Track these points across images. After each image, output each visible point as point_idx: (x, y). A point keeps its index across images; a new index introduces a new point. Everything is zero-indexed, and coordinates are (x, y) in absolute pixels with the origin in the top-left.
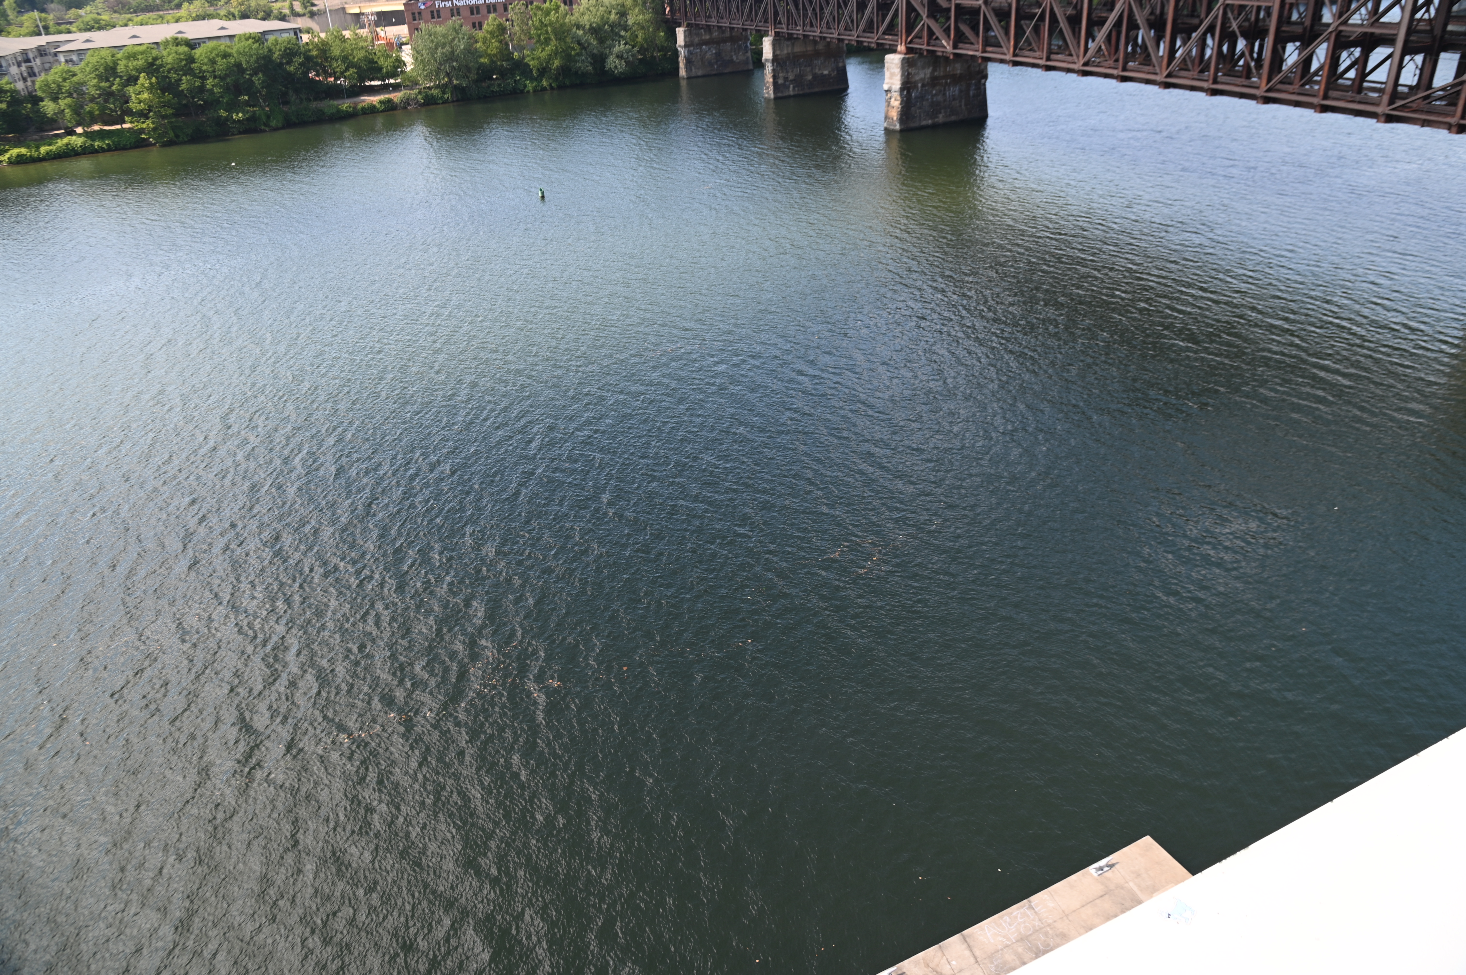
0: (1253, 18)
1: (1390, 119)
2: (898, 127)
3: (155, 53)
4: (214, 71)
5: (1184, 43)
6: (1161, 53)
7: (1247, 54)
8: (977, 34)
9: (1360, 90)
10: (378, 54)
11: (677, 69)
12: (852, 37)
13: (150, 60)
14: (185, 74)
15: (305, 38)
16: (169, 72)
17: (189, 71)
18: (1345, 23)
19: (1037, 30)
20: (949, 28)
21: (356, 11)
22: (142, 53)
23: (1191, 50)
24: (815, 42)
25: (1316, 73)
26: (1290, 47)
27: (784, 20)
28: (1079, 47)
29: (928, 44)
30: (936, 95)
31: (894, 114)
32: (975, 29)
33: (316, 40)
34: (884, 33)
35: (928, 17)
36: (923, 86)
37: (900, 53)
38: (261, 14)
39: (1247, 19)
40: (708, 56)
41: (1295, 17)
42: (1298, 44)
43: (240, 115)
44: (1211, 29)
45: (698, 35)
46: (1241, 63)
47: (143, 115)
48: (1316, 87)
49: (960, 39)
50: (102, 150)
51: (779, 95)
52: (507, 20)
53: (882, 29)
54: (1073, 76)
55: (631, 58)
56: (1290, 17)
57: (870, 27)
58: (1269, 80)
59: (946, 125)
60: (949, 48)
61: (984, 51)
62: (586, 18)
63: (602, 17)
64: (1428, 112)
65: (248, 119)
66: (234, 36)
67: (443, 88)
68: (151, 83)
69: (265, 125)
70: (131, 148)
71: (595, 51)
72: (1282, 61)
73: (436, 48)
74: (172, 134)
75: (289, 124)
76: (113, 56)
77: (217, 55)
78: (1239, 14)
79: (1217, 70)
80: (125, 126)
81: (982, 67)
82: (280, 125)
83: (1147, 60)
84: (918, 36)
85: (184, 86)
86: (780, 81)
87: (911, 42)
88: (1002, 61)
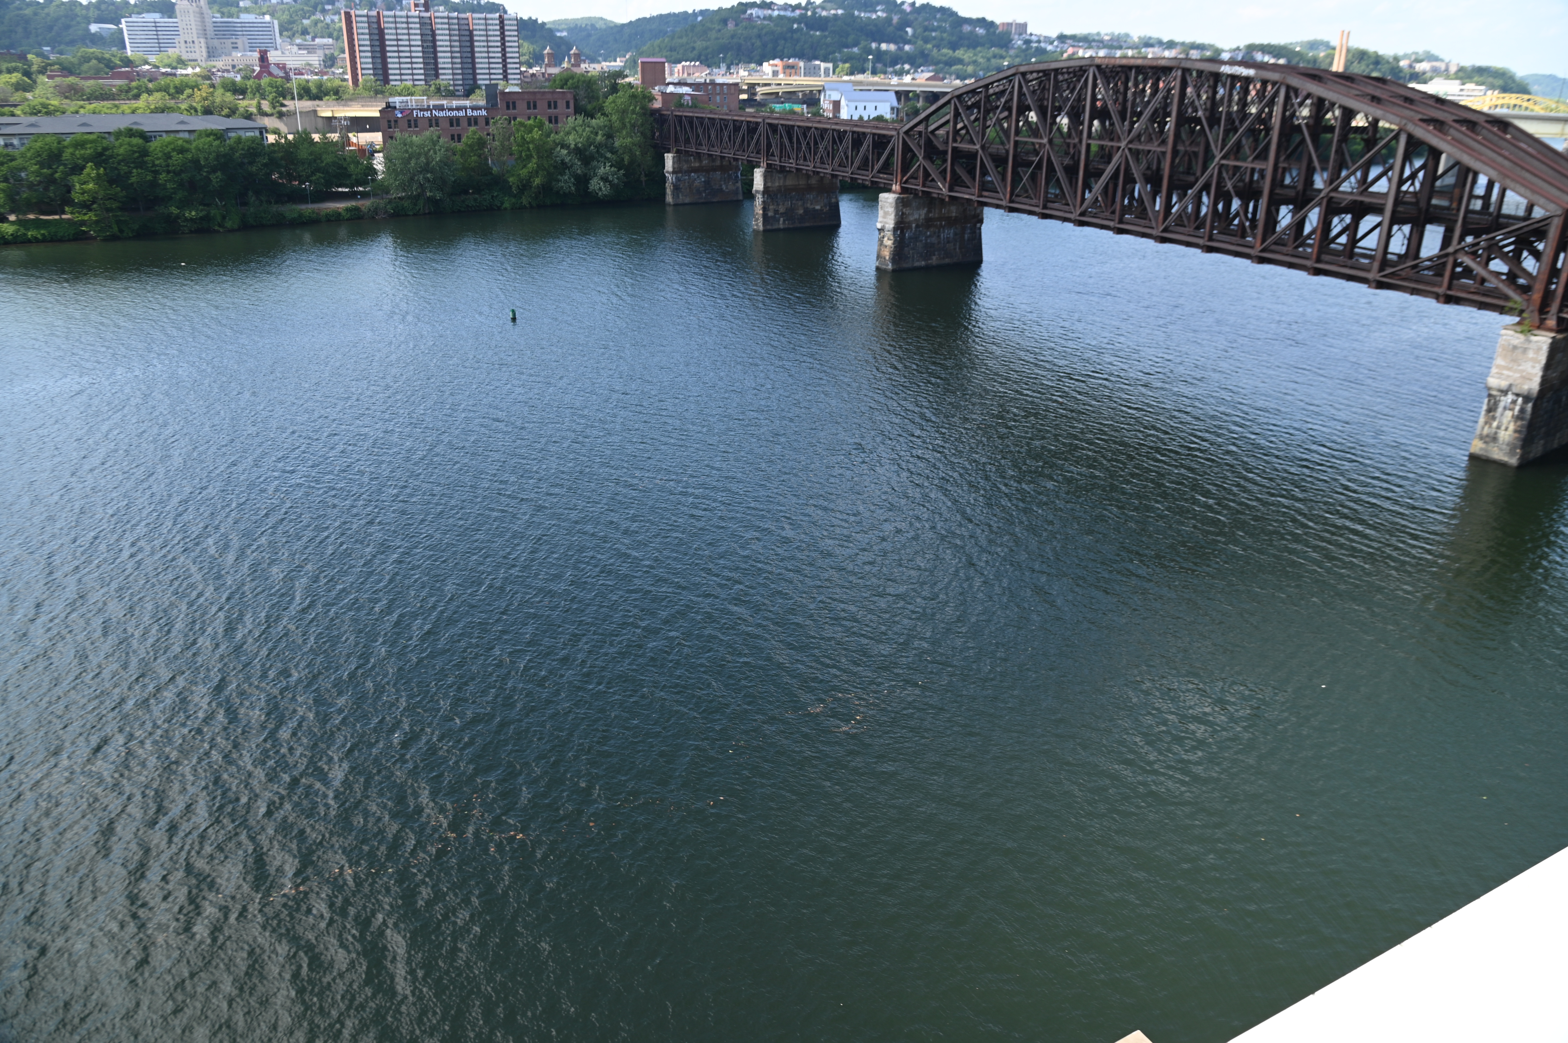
0: (1247, 179)
1: (1380, 285)
2: (890, 267)
3: (105, 143)
4: (168, 166)
5: (1180, 199)
6: (1157, 208)
7: (1242, 213)
8: (974, 178)
9: (1352, 255)
10: (348, 159)
11: (664, 194)
12: (846, 173)
13: (100, 149)
14: (136, 168)
15: (271, 138)
16: (119, 164)
17: (141, 165)
18: (1336, 189)
19: (1033, 178)
20: (945, 170)
21: (329, 114)
22: (92, 142)
23: (1187, 207)
24: (808, 176)
25: (1309, 236)
26: (1284, 210)
27: (777, 153)
28: (1076, 197)
29: (924, 186)
30: (930, 236)
31: (887, 253)
32: (971, 172)
33: (283, 141)
34: (879, 172)
35: (924, 158)
36: (917, 226)
37: (894, 192)
38: (226, 111)
39: (1241, 180)
40: (697, 183)
41: (1288, 181)
42: (1291, 207)
43: (193, 213)
44: (1206, 187)
45: (687, 162)
46: (1236, 222)
47: (86, 206)
48: (1309, 250)
49: (956, 182)
50: (36, 241)
51: (769, 227)
52: (488, 134)
53: (877, 167)
54: (1070, 225)
55: (616, 181)
56: (1283, 180)
57: (865, 165)
58: (1263, 241)
59: (940, 268)
60: (945, 191)
61: (980, 196)
62: (571, 137)
63: (588, 138)
64: (1417, 281)
65: (201, 218)
66: (194, 131)
67: (415, 199)
68: (98, 174)
69: (219, 225)
70: (69, 240)
71: (579, 172)
72: (1276, 222)
73: (410, 158)
74: (115, 229)
75: (245, 227)
76: (59, 143)
77: (174, 150)
78: (1234, 175)
79: (1212, 228)
80: (64, 216)
81: (978, 211)
82: (236, 227)
83: (1142, 213)
84: (914, 177)
85: (133, 180)
86: (770, 214)
87: (905, 182)
88: (998, 207)
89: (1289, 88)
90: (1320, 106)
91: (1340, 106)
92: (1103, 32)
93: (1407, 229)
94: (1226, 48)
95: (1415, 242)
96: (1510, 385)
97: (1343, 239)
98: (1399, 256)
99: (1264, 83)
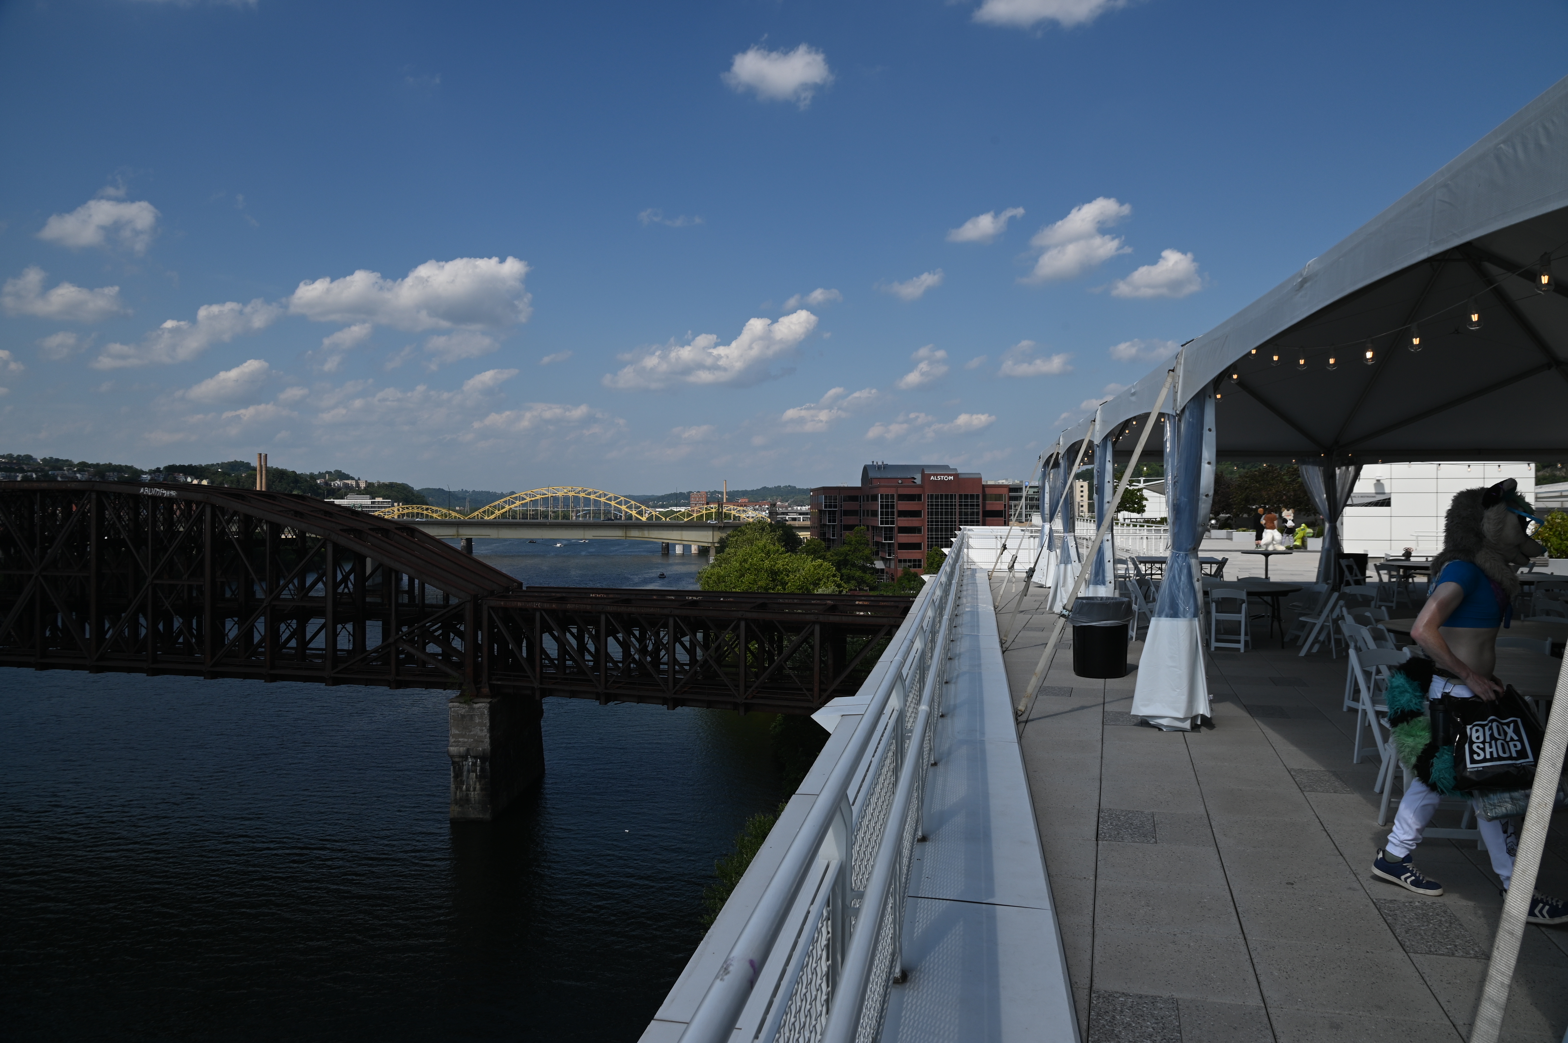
0: (186, 597)
5: (114, 624)
7: (185, 631)
9: (304, 657)
18: (277, 598)
23: (122, 630)
39: (179, 598)
42: (236, 619)
44: (142, 608)
46: (181, 640)
48: (262, 658)
56: (223, 594)
58: (213, 655)
64: (369, 672)
72: (223, 635)
78: (171, 593)
79: (156, 649)
83: (71, 644)
89: (213, 506)
90: (248, 522)
91: (267, 522)
93: (350, 627)
95: (359, 636)
96: (468, 750)
97: (293, 643)
98: (348, 651)
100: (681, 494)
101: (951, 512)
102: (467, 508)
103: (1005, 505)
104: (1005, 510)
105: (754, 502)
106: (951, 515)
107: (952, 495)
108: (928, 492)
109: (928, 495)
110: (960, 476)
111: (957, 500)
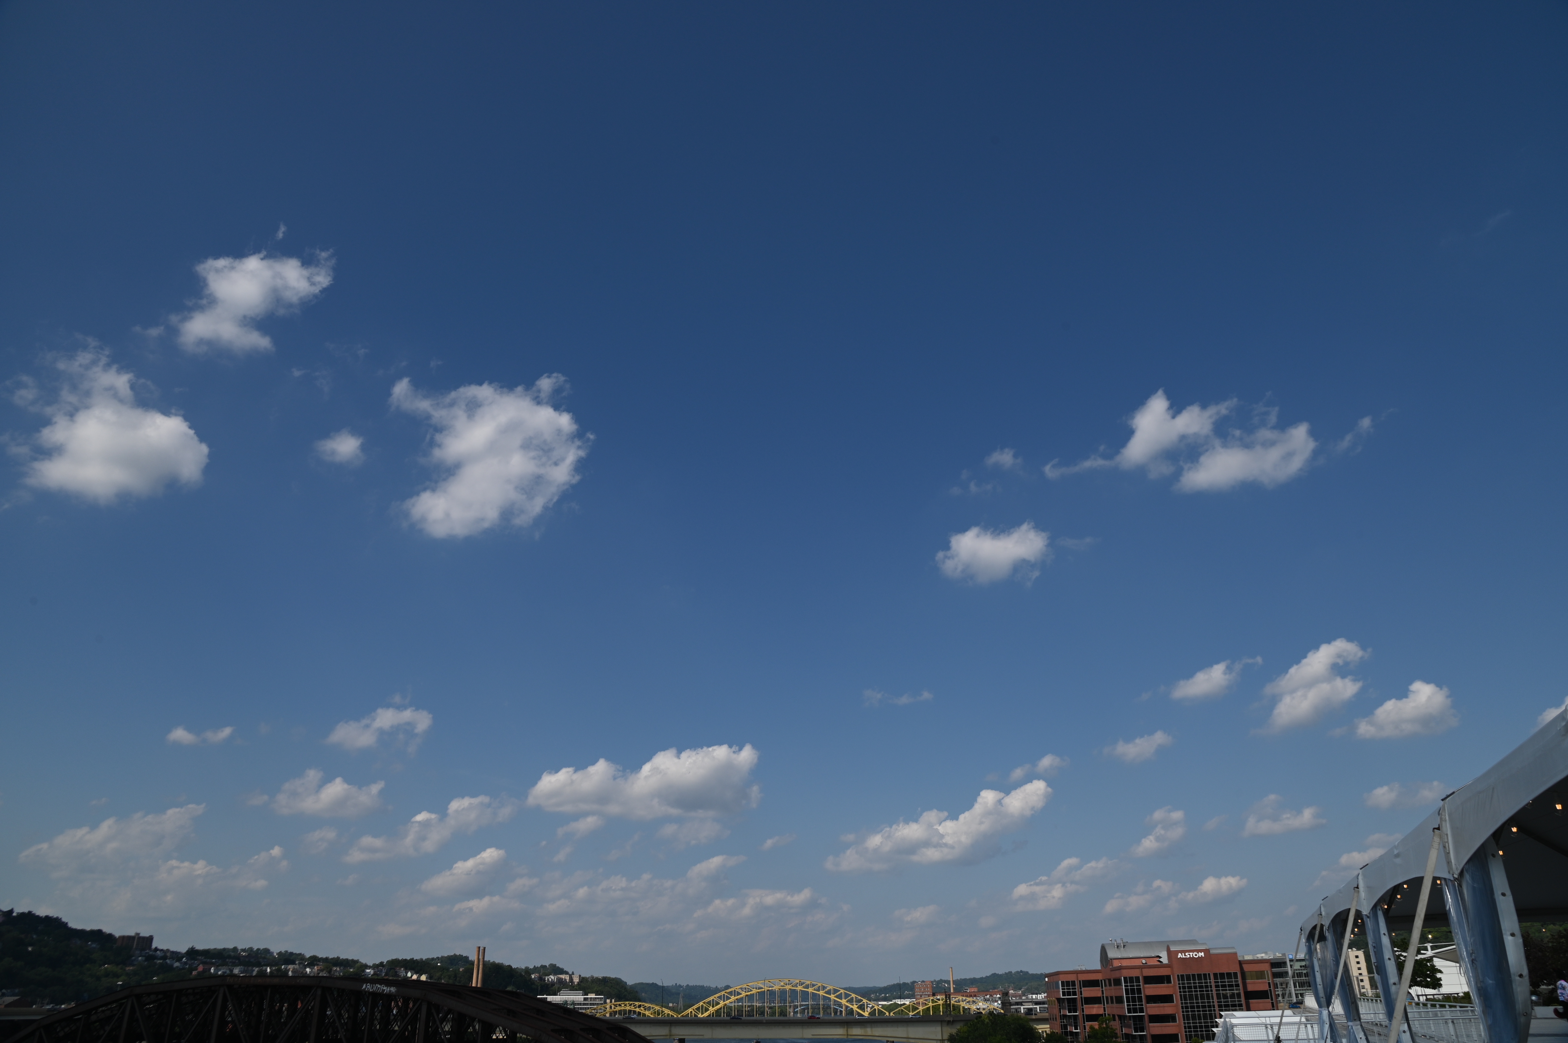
89: (429, 1004)
90: (461, 1021)
91: (479, 1021)
92: (240, 948)
94: (370, 964)
99: (406, 1001)
100: (904, 984)
101: (1208, 995)
102: (681, 1004)
103: (1269, 983)
104: (1270, 990)
105: (983, 991)
106: (1208, 998)
107: (1205, 975)
108: (1178, 971)
109: (1178, 976)
110: (1212, 952)
111: (1212, 980)
